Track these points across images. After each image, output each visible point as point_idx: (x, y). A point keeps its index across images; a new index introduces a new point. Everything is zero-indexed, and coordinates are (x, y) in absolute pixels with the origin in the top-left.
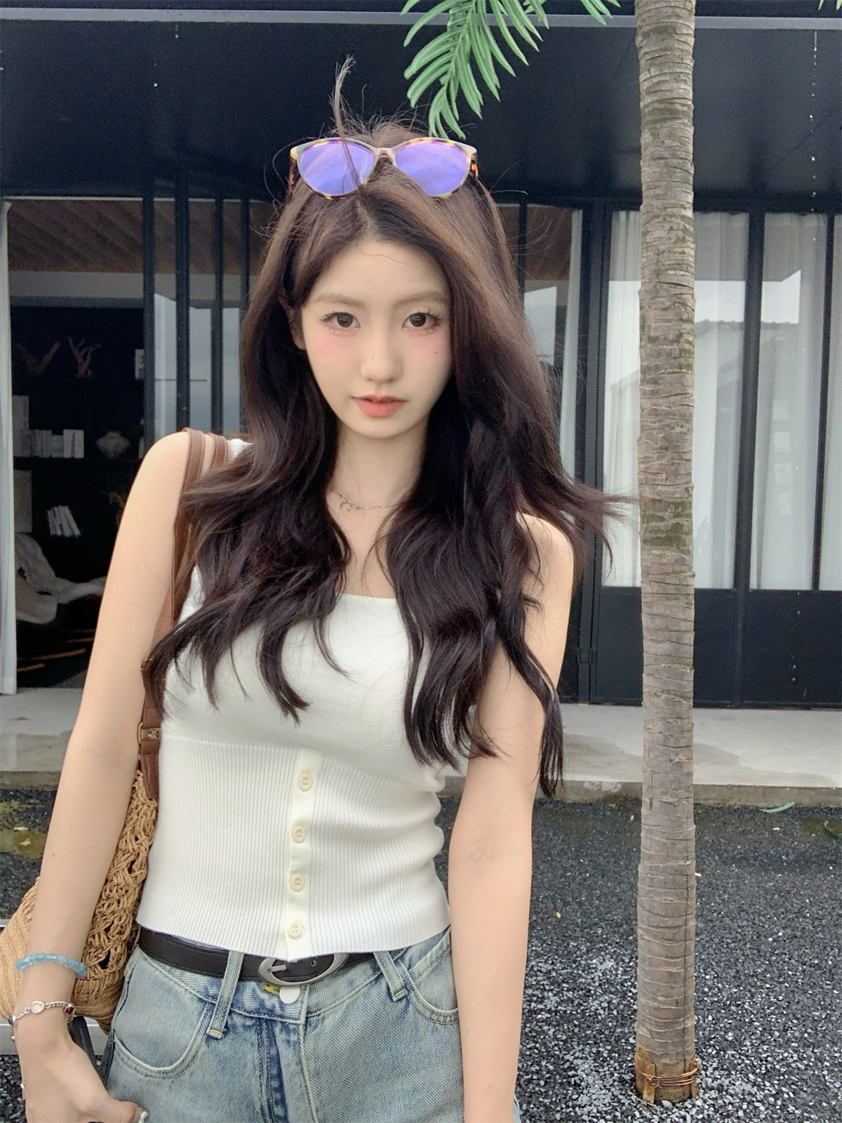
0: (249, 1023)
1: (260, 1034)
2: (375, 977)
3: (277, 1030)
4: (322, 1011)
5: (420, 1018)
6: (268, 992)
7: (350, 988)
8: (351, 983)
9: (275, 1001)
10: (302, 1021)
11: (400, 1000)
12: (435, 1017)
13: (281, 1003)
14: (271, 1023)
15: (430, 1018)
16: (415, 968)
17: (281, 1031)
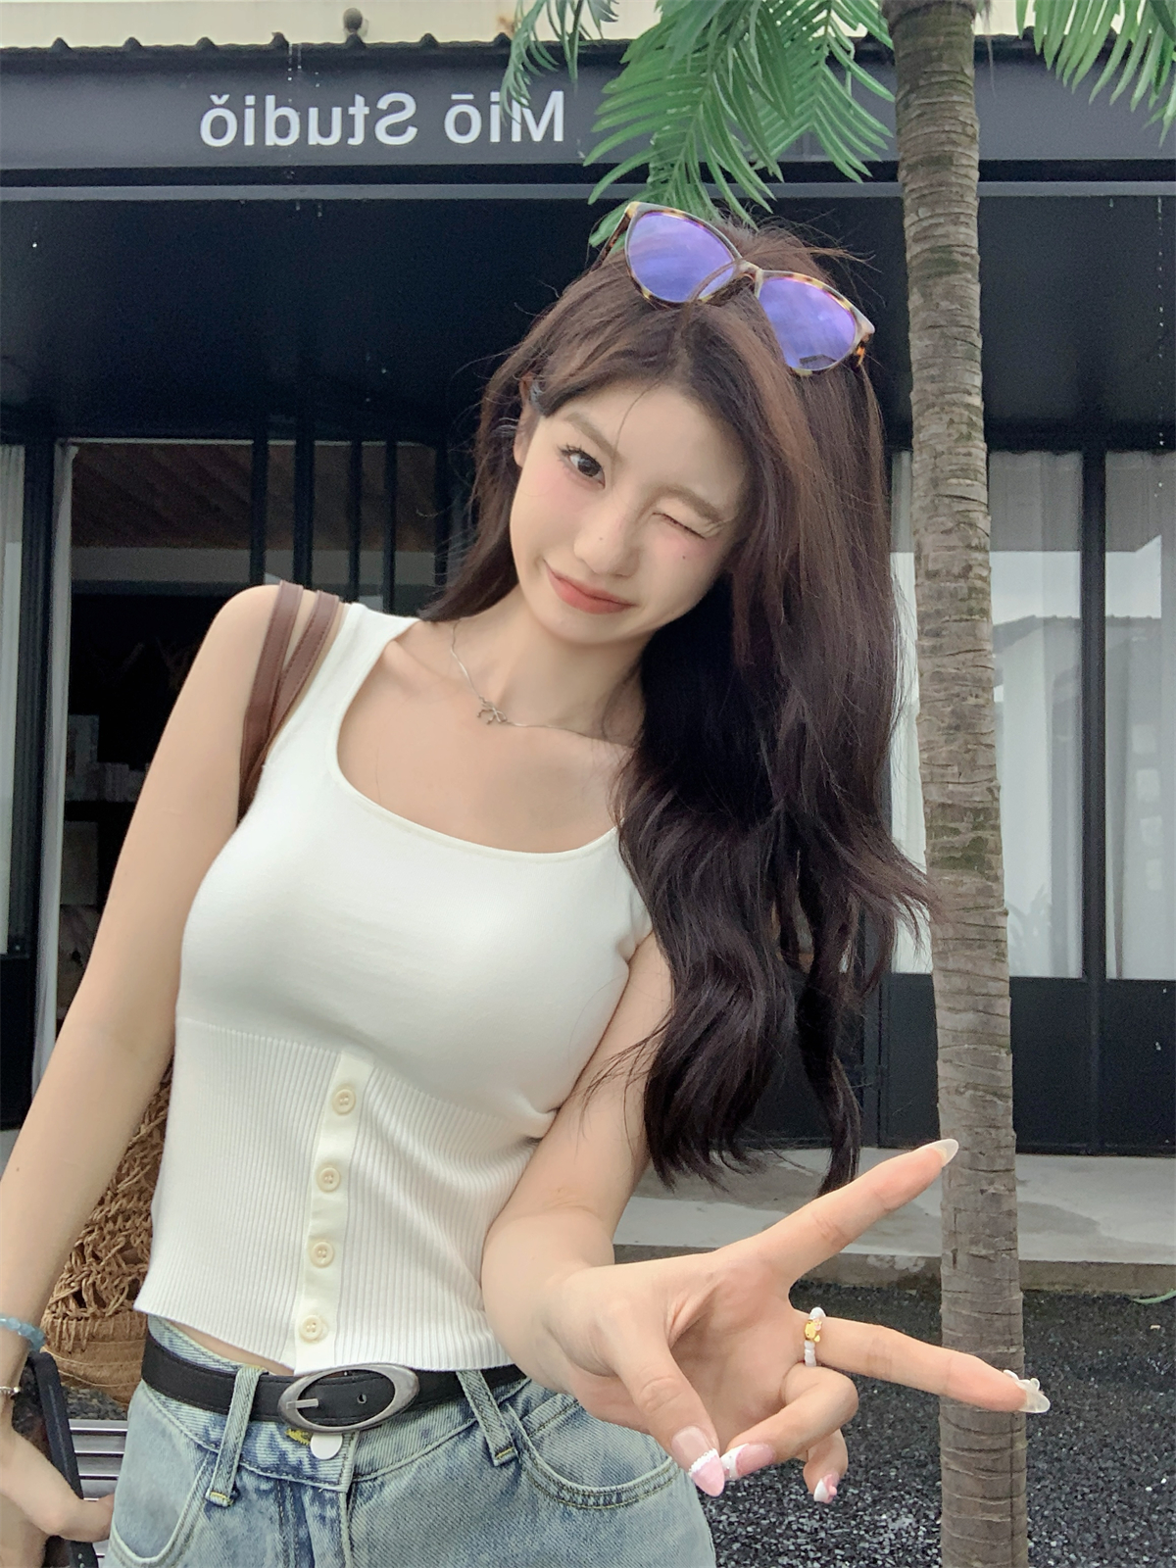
0: (265, 1486)
1: (281, 1504)
2: (465, 1426)
3: (307, 1498)
4: (380, 1472)
5: (541, 1496)
6: (293, 1440)
7: (425, 1441)
8: (426, 1433)
9: (302, 1454)
10: (344, 1487)
11: (503, 1465)
12: (565, 1494)
13: (312, 1458)
14: (297, 1487)
15: (558, 1497)
16: (535, 1417)
17: (313, 1500)
